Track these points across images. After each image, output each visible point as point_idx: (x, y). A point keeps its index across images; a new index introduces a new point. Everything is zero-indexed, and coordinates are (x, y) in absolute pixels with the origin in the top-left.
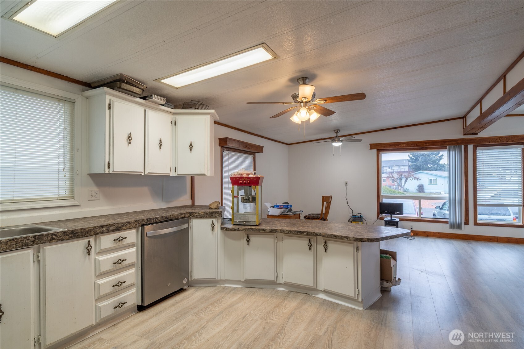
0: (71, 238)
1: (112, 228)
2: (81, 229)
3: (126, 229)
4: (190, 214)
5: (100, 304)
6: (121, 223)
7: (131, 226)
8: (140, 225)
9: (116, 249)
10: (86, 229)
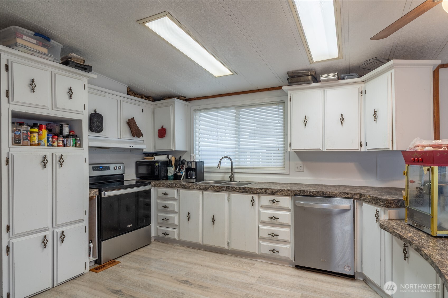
0: (243, 192)
1: (268, 192)
2: (248, 188)
3: (280, 195)
4: (360, 196)
5: (262, 242)
6: (276, 190)
7: (284, 193)
8: (293, 194)
9: (273, 208)
10: (251, 188)
